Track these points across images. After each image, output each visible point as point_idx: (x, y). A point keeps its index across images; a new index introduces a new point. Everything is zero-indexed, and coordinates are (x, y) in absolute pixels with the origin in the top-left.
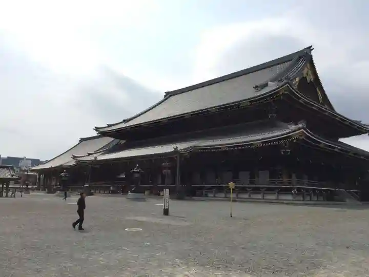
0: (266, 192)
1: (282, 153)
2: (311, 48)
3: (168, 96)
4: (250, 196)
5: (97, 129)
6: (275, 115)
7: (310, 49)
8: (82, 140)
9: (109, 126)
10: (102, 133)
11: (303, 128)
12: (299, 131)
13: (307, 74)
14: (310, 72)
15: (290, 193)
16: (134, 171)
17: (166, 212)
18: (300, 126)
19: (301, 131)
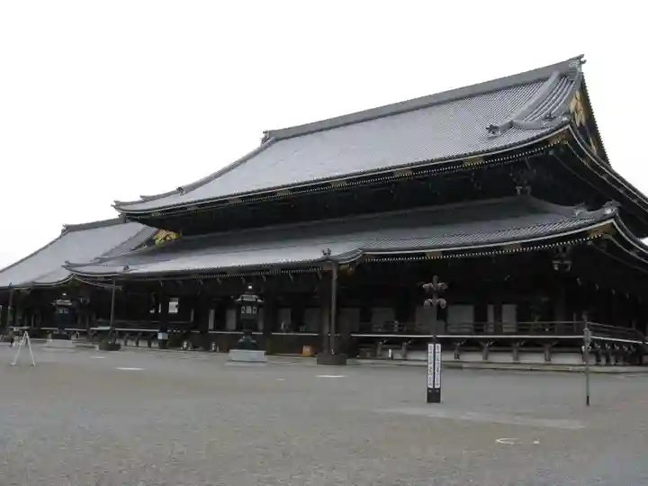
0: (524, 349)
1: (556, 268)
2: (582, 60)
3: (272, 138)
4: (486, 358)
5: (118, 205)
6: (528, 188)
7: (580, 60)
8: (69, 229)
9: (146, 199)
10: (130, 215)
11: (613, 217)
12: (604, 223)
13: (576, 109)
14: (580, 107)
15: (578, 349)
16: (243, 301)
17: (434, 396)
18: (609, 212)
19: (609, 222)
